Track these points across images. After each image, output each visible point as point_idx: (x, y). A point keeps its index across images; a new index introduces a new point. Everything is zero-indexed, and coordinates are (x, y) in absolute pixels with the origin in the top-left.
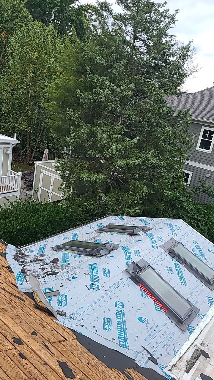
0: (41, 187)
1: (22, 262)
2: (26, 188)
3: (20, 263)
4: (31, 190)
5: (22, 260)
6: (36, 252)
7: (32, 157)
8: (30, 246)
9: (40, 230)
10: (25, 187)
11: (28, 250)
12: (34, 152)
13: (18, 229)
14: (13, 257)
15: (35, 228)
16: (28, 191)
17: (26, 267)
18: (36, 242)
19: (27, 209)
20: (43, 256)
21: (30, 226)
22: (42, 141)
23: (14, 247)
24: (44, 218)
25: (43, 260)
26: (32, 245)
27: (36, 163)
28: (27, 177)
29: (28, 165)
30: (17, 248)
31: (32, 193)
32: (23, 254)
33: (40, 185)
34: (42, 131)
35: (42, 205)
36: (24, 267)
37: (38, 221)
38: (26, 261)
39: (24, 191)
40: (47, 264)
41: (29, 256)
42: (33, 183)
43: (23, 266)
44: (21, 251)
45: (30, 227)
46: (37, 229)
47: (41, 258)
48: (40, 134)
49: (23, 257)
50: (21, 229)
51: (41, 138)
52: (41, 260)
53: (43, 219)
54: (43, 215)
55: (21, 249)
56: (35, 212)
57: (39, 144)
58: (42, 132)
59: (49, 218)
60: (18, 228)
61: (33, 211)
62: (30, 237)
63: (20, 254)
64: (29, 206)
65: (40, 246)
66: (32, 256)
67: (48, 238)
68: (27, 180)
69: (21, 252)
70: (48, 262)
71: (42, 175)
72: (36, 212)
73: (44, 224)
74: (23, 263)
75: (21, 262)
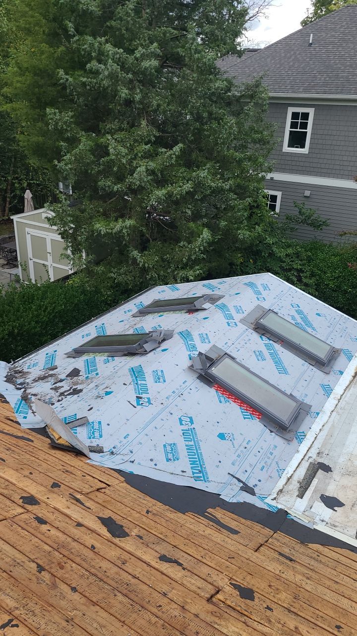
0: (32, 258)
1: (21, 384)
2: (7, 264)
3: (18, 386)
4: (16, 266)
5: (19, 381)
6: (41, 365)
7: (7, 209)
8: (30, 357)
9: (44, 329)
10: (6, 263)
11: (28, 364)
12: (8, 199)
13: (7, 334)
14: (5, 379)
15: (35, 328)
16: (12, 269)
17: (28, 391)
18: (38, 350)
19: (14, 299)
20: (53, 369)
21: (25, 326)
22: (17, 178)
23: (5, 363)
24: (46, 308)
25: (55, 375)
26: (33, 355)
27: (15, 218)
28: (5, 245)
29: (2, 223)
30: (9, 365)
31: (19, 271)
32: (20, 372)
33: (30, 255)
34: (13, 160)
35: (39, 288)
36: (25, 391)
37: (38, 316)
38: (27, 381)
39: (6, 270)
40: (61, 381)
41: (30, 373)
42: (16, 255)
43: (23, 390)
44: (17, 367)
45: (26, 328)
46: (38, 329)
47: (51, 372)
48: (12, 165)
49: (21, 376)
50: (11, 334)
51: (15, 172)
52: (51, 375)
53: (44, 311)
54: (43, 305)
55: (16, 365)
56: (28, 302)
57: (13, 184)
58: (15, 161)
59: (54, 308)
60: (6, 332)
61: (25, 301)
62: (29, 344)
63: (16, 372)
64: (16, 293)
65: (47, 354)
66: (36, 372)
67: (58, 340)
68: (6, 250)
69: (17, 369)
70: (63, 376)
71: (28, 237)
72: (30, 301)
73: (49, 318)
74: (23, 386)
75: (19, 384)
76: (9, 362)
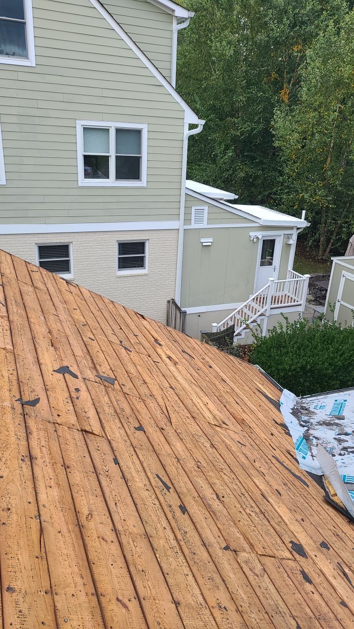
0: (340, 300)
1: (305, 422)
2: (314, 301)
3: (302, 423)
4: (323, 305)
5: (305, 418)
6: (329, 409)
7: (328, 250)
8: (319, 397)
9: (335, 373)
10: (313, 299)
11: (316, 404)
12: (332, 241)
13: (299, 367)
14: (291, 411)
15: (327, 369)
16: (317, 306)
17: (311, 432)
18: (328, 394)
19: (315, 335)
20: (340, 419)
21: (318, 364)
22: (346, 222)
23: (293, 395)
24: (343, 353)
25: (340, 425)
26: (322, 397)
27: (335, 260)
28: (317, 283)
29: (320, 262)
30: (297, 398)
31: (323, 310)
32: (306, 409)
33: (339, 297)
34: (348, 205)
35: (342, 332)
36: (308, 430)
37: (333, 359)
38: (312, 421)
39: (312, 306)
40: (346, 434)
41: (316, 414)
42: (326, 294)
43: (306, 428)
44: (304, 403)
45: (319, 366)
46: (330, 371)
47: (337, 421)
48: (345, 209)
49: (306, 413)
50: (303, 368)
51: (346, 217)
52: (337, 425)
53: (341, 356)
54: (341, 349)
55: (304, 400)
56: (327, 342)
57: (341, 227)
58: (349, 206)
59: (351, 356)
60: (299, 365)
61: (324, 341)
62: (317, 382)
63: (303, 408)
64: (318, 331)
65: (336, 401)
66: (321, 415)
67: (350, 390)
68: (317, 287)
69: (303, 405)
70: (349, 430)
71: (343, 280)
72: (329, 342)
73: (343, 364)
74: (305, 424)
75: (303, 421)
76: (298, 396)
